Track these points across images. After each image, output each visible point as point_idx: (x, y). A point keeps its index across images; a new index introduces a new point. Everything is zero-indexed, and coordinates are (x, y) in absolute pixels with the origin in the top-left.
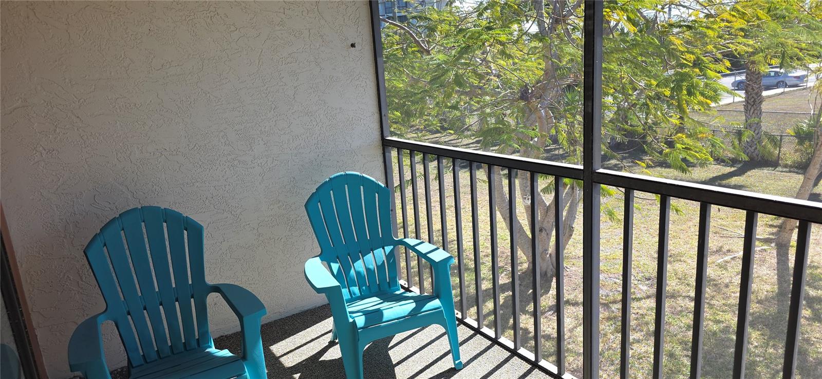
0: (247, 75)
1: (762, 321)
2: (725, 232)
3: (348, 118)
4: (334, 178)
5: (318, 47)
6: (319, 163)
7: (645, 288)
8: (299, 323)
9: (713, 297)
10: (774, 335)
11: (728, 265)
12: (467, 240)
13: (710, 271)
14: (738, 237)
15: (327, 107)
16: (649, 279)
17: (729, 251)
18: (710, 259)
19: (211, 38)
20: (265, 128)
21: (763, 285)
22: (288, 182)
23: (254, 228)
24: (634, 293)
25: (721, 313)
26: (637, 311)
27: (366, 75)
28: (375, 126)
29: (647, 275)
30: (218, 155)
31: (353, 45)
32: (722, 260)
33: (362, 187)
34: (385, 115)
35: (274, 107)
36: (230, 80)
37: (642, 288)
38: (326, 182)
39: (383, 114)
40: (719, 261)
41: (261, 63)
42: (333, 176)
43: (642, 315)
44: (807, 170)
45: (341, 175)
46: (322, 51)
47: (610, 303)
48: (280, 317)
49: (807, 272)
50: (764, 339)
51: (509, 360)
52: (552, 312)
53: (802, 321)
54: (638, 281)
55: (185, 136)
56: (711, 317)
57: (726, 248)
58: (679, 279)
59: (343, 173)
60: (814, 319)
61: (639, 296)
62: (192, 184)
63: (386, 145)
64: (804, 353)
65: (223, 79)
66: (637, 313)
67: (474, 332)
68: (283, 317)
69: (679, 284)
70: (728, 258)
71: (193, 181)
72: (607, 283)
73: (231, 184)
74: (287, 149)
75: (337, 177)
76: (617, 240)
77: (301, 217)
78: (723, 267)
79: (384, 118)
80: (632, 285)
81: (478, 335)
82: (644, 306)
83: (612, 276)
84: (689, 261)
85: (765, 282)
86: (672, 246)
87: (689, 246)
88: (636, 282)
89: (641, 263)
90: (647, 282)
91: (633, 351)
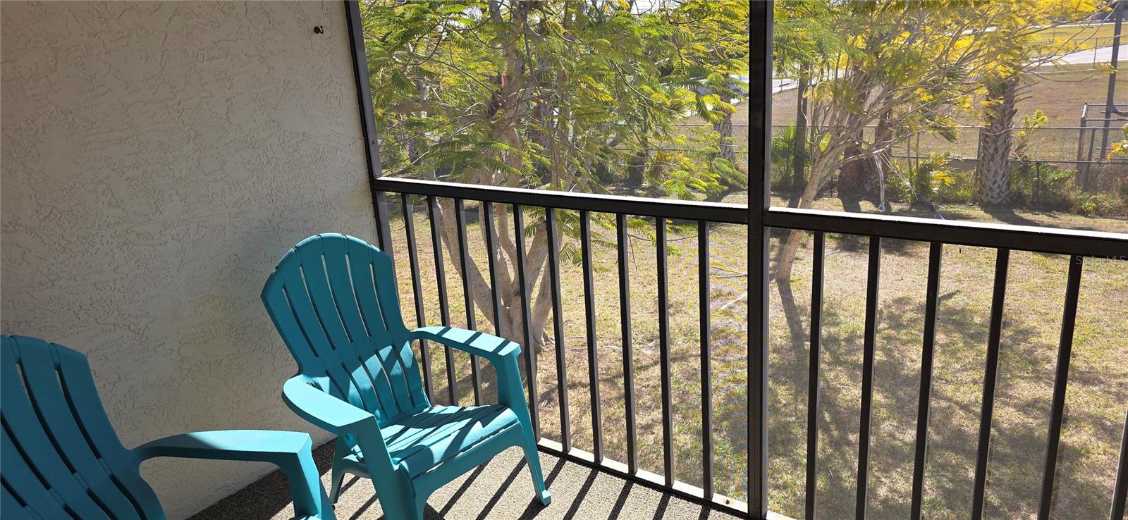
0: (141, 79)
1: (784, 373)
2: (720, 272)
3: (317, 149)
4: (304, 245)
5: (262, 31)
6: (276, 227)
7: (649, 352)
8: (266, 497)
9: (727, 352)
10: (800, 388)
11: (733, 311)
12: (407, 320)
13: (715, 321)
14: (737, 277)
15: (282, 132)
16: (652, 341)
17: (729, 294)
18: (712, 306)
19: (70, 10)
20: (180, 173)
21: (775, 330)
22: (227, 263)
23: (172, 350)
24: (638, 361)
25: (739, 371)
26: (647, 383)
27: (340, 78)
28: (360, 160)
29: (649, 336)
30: (97, 225)
31: (317, 30)
32: (725, 306)
33: (347, 256)
34: (373, 143)
35: (193, 134)
36: (109, 88)
37: (646, 352)
38: (291, 254)
39: (371, 140)
40: (723, 308)
41: (165, 58)
42: (300, 244)
43: (655, 387)
44: (805, 191)
45: (314, 241)
46: (269, 39)
47: (614, 377)
48: (226, 494)
49: (825, 307)
50: (791, 395)
51: (629, 491)
52: (546, 402)
53: (822, 366)
54: (640, 344)
55: (30, 196)
56: (730, 377)
57: (726, 290)
58: (685, 335)
59: (315, 237)
60: (834, 362)
61: (644, 363)
62: (50, 284)
63: (377, 187)
64: (831, 405)
65: (97, 87)
66: (648, 386)
67: (559, 458)
68: (233, 492)
69: (686, 341)
70: (731, 303)
71: (52, 278)
72: (604, 352)
73: (125, 276)
74: (220, 206)
75: (307, 243)
76: (603, 296)
77: (252, 319)
78: (728, 313)
79: (372, 147)
80: (634, 351)
81: (567, 462)
82: (653, 375)
83: (608, 342)
84: (691, 312)
85: (776, 327)
86: (673, 295)
87: (686, 293)
88: (638, 346)
89: (638, 321)
90: (650, 344)
91: (655, 435)
